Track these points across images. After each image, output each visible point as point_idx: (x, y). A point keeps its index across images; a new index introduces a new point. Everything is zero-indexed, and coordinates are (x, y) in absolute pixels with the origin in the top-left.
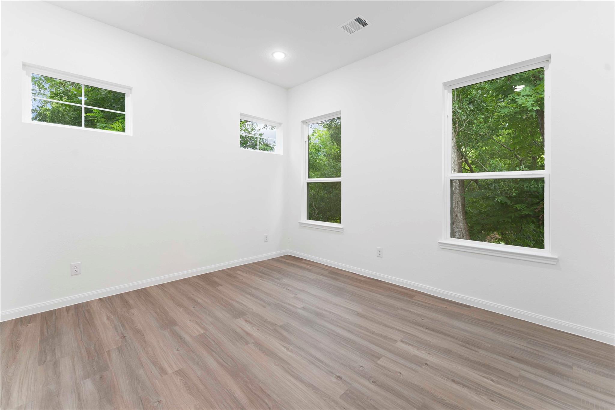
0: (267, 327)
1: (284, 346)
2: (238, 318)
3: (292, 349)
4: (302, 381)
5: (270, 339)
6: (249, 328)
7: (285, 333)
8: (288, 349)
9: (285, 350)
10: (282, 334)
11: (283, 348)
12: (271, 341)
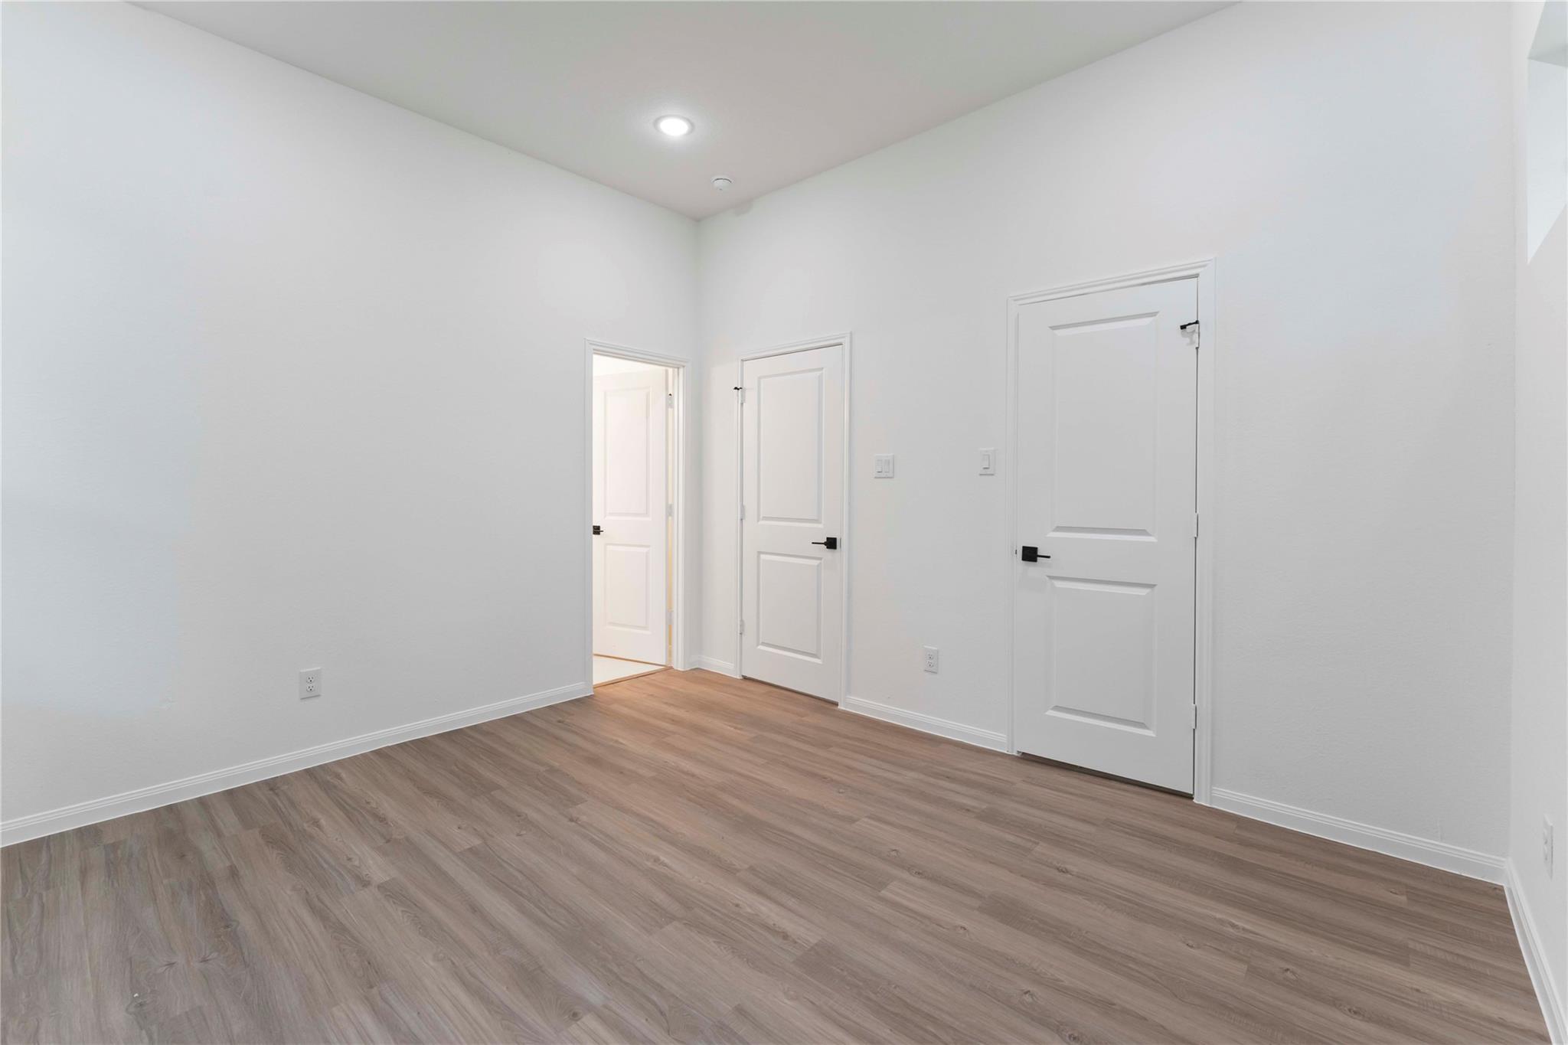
0: (712, 914)
1: (666, 865)
2: (816, 945)
3: (648, 860)
4: (638, 815)
5: (700, 882)
6: (763, 909)
7: (660, 897)
8: (656, 860)
9: (662, 858)
10: (670, 895)
11: (666, 861)
12: (696, 877)
